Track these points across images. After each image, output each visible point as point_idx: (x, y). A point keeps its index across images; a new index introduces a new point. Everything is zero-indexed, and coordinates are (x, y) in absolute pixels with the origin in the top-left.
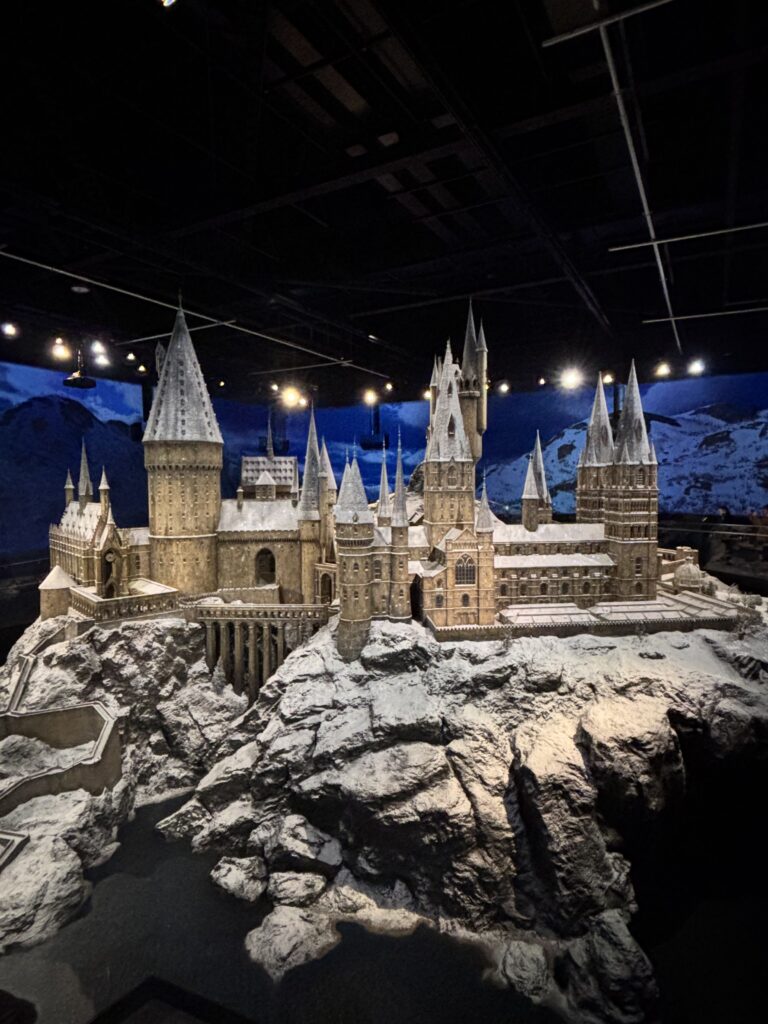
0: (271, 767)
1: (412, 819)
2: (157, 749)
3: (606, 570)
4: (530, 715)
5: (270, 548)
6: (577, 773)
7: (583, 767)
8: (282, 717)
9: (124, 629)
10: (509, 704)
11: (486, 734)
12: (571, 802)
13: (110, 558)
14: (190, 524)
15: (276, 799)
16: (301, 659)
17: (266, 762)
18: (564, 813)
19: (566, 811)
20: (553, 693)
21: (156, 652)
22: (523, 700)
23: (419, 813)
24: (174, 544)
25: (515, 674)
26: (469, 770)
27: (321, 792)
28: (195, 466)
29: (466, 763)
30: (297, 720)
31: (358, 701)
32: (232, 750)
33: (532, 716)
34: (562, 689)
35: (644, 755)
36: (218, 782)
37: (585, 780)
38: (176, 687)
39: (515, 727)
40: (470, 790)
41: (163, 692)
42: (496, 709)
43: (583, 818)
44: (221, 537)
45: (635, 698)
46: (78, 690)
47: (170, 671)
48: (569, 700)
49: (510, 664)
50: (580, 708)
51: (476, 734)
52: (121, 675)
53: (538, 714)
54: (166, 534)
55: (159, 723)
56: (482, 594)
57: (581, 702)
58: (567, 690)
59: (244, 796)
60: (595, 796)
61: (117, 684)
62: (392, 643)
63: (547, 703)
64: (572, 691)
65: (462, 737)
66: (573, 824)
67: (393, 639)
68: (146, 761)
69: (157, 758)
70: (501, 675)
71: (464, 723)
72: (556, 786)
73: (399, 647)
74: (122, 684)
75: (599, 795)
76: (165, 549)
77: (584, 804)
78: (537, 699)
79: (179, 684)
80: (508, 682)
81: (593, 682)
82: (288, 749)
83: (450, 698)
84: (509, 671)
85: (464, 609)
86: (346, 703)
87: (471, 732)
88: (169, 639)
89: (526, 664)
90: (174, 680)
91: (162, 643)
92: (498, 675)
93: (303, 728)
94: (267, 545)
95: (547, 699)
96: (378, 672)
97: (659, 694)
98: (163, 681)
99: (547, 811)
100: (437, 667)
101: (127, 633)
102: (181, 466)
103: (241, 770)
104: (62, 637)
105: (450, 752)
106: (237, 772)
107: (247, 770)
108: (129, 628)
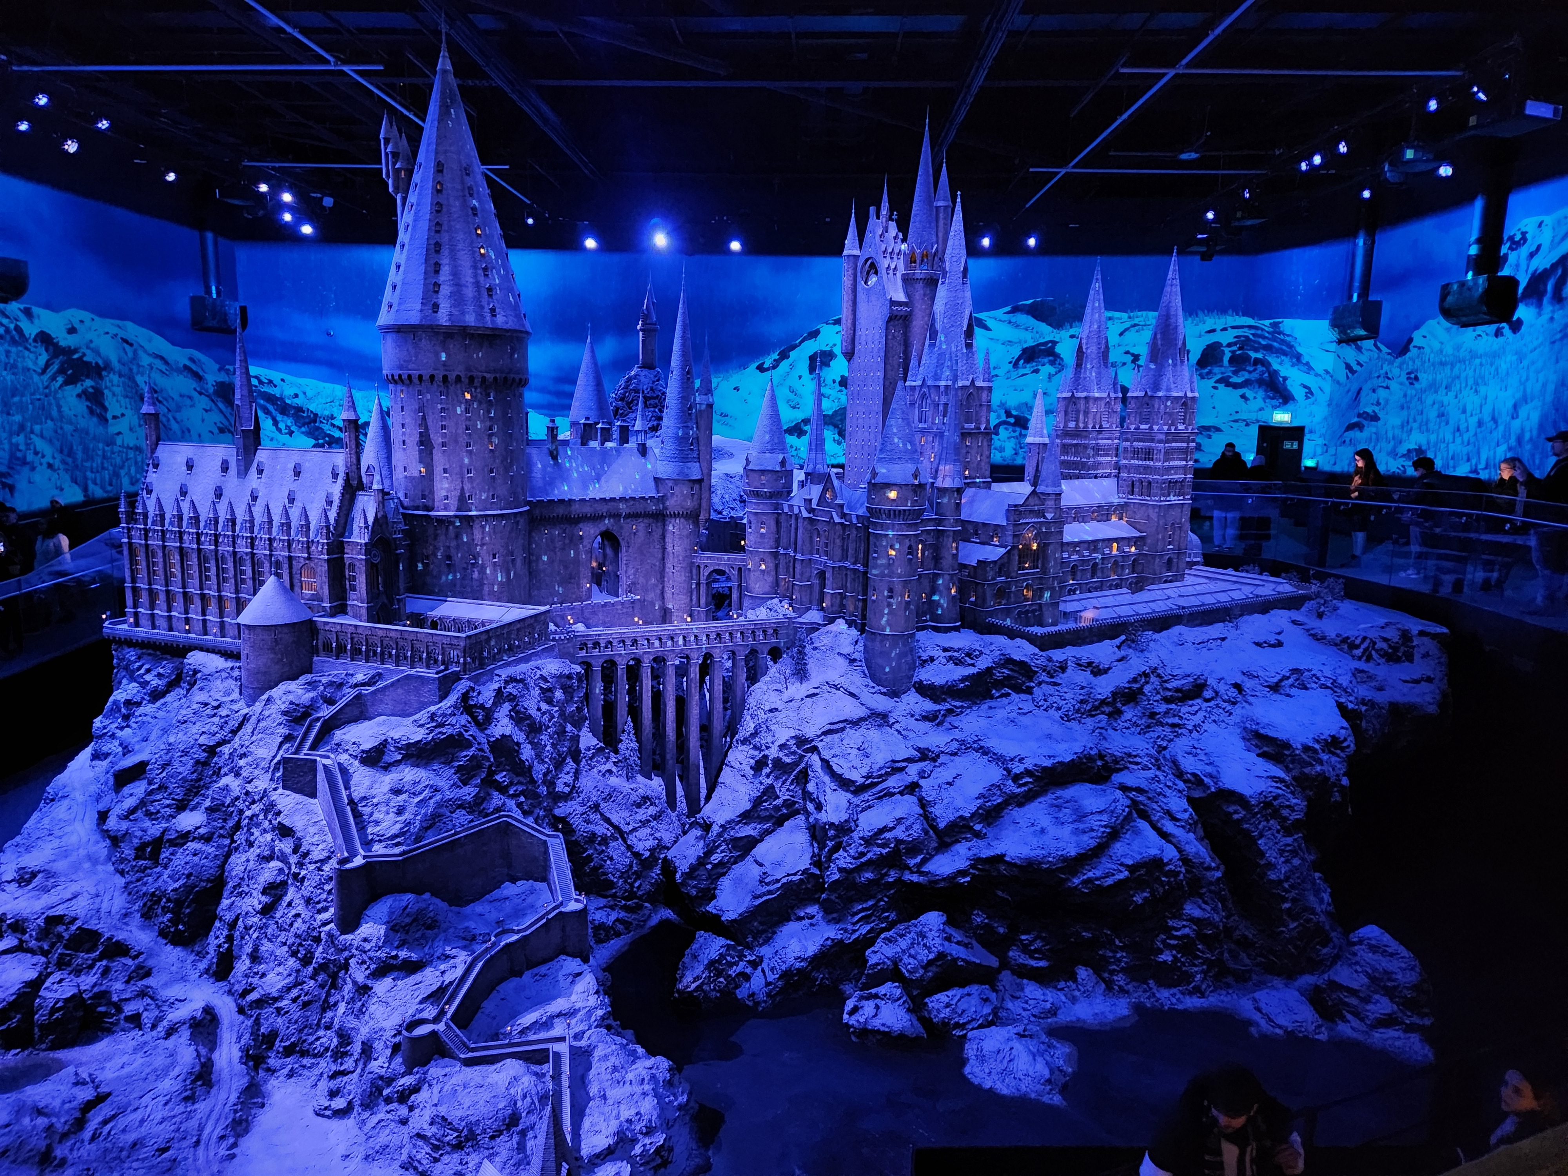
0: (870, 855)
1: (1121, 876)
4: (1182, 731)
6: (1281, 785)
7: (1288, 778)
8: (846, 784)
9: (507, 682)
10: (1150, 721)
12: (1282, 821)
15: (873, 901)
17: (859, 849)
18: (1277, 834)
19: (1278, 832)
20: (1199, 701)
21: (546, 718)
22: (1168, 712)
23: (1126, 868)
25: (1147, 682)
26: (1154, 805)
27: (971, 871)
29: (1149, 798)
30: (874, 785)
31: (955, 745)
32: (737, 853)
34: (1208, 694)
35: (1342, 754)
36: (761, 900)
37: (1291, 792)
38: (577, 775)
40: (1164, 829)
41: (560, 786)
42: (1138, 729)
43: (1296, 837)
45: (1291, 694)
46: (468, 798)
47: (564, 749)
48: (1218, 706)
49: (1141, 670)
50: (1230, 714)
51: (1144, 761)
52: (519, 763)
53: (1190, 727)
57: (1228, 708)
58: (1213, 695)
61: (515, 780)
62: (970, 661)
63: (1196, 712)
64: (1217, 695)
65: (1127, 768)
71: (1125, 750)
72: (1267, 805)
73: (981, 665)
74: (522, 779)
78: (1183, 710)
79: (576, 769)
80: (1143, 693)
81: (1238, 681)
82: (891, 825)
83: (1089, 722)
84: (1143, 678)
86: (938, 750)
87: (1138, 760)
89: (1156, 669)
93: (893, 794)
96: (957, 704)
99: (1261, 835)
100: (1056, 684)
101: (511, 689)
103: (795, 874)
104: (356, 712)
105: (1124, 788)
106: (790, 878)
107: (805, 871)
108: (512, 679)
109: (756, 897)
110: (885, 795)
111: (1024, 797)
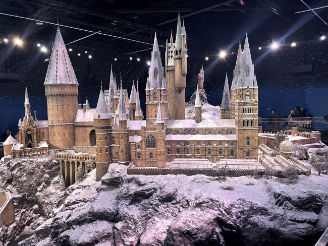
0: (53, 225)
2: (35, 212)
3: (232, 143)
8: (65, 203)
9: (22, 162)
13: (29, 133)
14: (61, 119)
20: (170, 203)
21: (36, 172)
22: (157, 205)
24: (55, 127)
25: (155, 192)
26: (119, 237)
27: (64, 238)
29: (119, 233)
30: (69, 205)
33: (157, 213)
34: (173, 202)
35: (193, 241)
38: (44, 187)
39: (150, 218)
41: (39, 189)
44: (75, 125)
45: (204, 210)
47: (42, 180)
48: (176, 207)
49: (154, 187)
50: (180, 212)
51: (128, 219)
54: (52, 123)
55: (36, 202)
57: (181, 209)
58: (176, 202)
59: (49, 236)
61: (17, 184)
62: (113, 174)
63: (166, 207)
64: (178, 203)
65: (123, 221)
68: (30, 216)
69: (35, 215)
70: (149, 192)
71: (125, 214)
74: (20, 184)
76: (52, 129)
78: (162, 205)
79: (46, 185)
80: (152, 196)
81: (189, 200)
82: (60, 218)
83: (124, 201)
84: (153, 190)
85: (150, 159)
86: (88, 199)
87: (126, 219)
88: (42, 167)
89: (162, 188)
90: (43, 183)
91: (39, 168)
92: (147, 192)
93: (70, 209)
94: (94, 128)
96: (106, 187)
98: (39, 184)
101: (23, 164)
102: (56, 94)
106: (48, 225)
108: (25, 161)
111: (89, 220)
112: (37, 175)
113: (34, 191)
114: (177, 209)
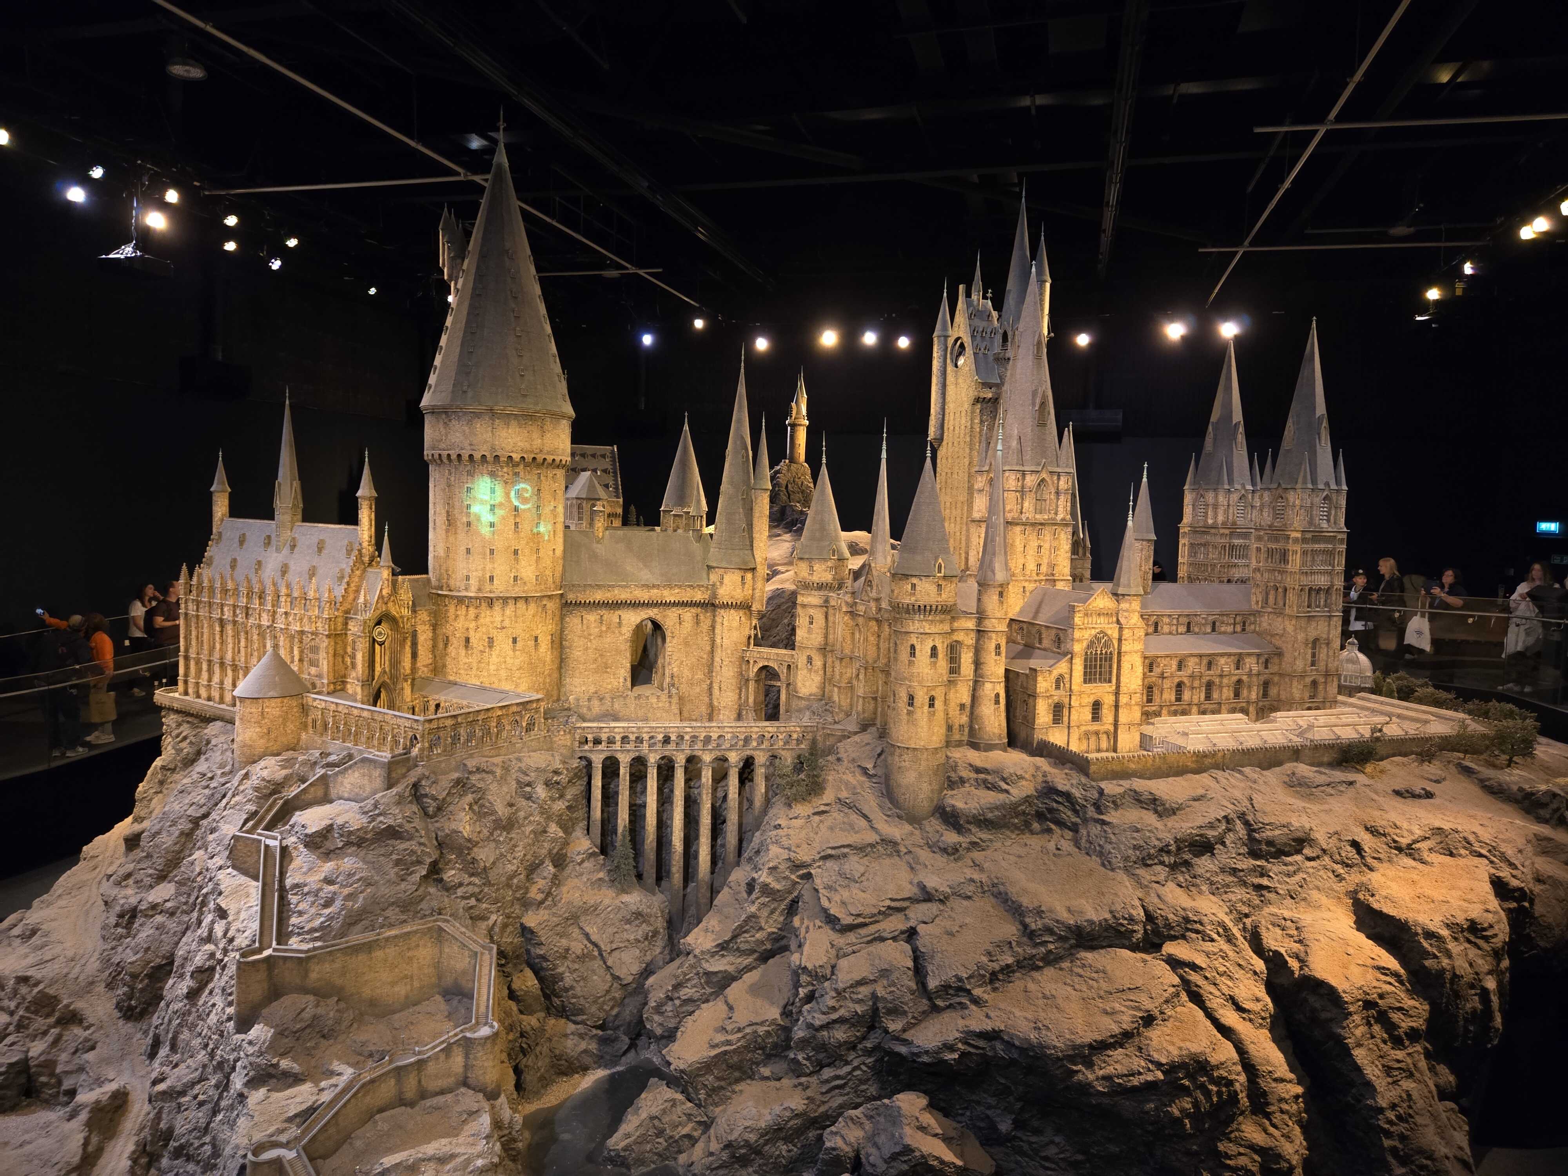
0: (842, 1012)
1: (1150, 1078)
2: (527, 1003)
3: (1266, 660)
4: (1271, 896)
5: (659, 618)
6: (1392, 981)
7: (1402, 971)
8: (831, 920)
9: (469, 773)
10: (1230, 879)
11: (1221, 930)
12: (1390, 1027)
13: (380, 634)
14: (528, 571)
15: (848, 1068)
16: (817, 818)
17: (831, 1003)
18: (1383, 1045)
19: (1385, 1042)
20: (1298, 858)
21: (522, 814)
22: (1254, 870)
23: (1159, 1065)
24: (496, 608)
25: (1229, 830)
26: (1212, 989)
27: (960, 1045)
28: (540, 458)
29: (1206, 978)
30: (864, 925)
31: (969, 887)
32: (709, 990)
33: (1274, 896)
34: (1307, 851)
35: (1486, 946)
36: (715, 1051)
37: (1408, 990)
38: (556, 881)
39: (1247, 916)
40: (1224, 1021)
41: (534, 893)
42: (1213, 888)
43: (1410, 1050)
44: (571, 596)
45: (1429, 860)
47: (544, 852)
48: (1325, 867)
49: (1223, 814)
51: (1209, 929)
52: (474, 861)
54: (479, 590)
55: (528, 952)
56: (1123, 699)
58: (1320, 852)
59: (766, 1071)
60: (1426, 1015)
61: (467, 879)
62: (1005, 786)
63: (1292, 874)
64: (1324, 851)
65: (1184, 937)
66: (1398, 1061)
67: (1004, 779)
70: (1214, 833)
71: (1182, 913)
72: (1369, 1004)
73: (1018, 792)
74: (476, 880)
75: (1431, 1012)
76: (477, 617)
77: (1412, 1028)
78: (1275, 869)
79: (557, 875)
80: (1223, 844)
81: (1356, 838)
82: (872, 977)
83: (1141, 874)
84: (1224, 825)
85: (1095, 727)
86: (949, 891)
87: (1198, 926)
88: (541, 792)
89: (1244, 814)
91: (529, 798)
92: (1211, 833)
93: (882, 939)
94: (653, 613)
95: (1291, 868)
96: (984, 836)
97: (1463, 852)
98: (532, 869)
99: (1359, 1045)
100: (1103, 823)
102: (516, 457)
103: (762, 1023)
104: (320, 793)
105: (1174, 963)
106: (754, 1027)
107: (773, 1022)
108: (479, 770)
109: (714, 1047)
110: (875, 939)
111: (1042, 959)
112: (529, 829)
113: (517, 909)
114: (1331, 875)
